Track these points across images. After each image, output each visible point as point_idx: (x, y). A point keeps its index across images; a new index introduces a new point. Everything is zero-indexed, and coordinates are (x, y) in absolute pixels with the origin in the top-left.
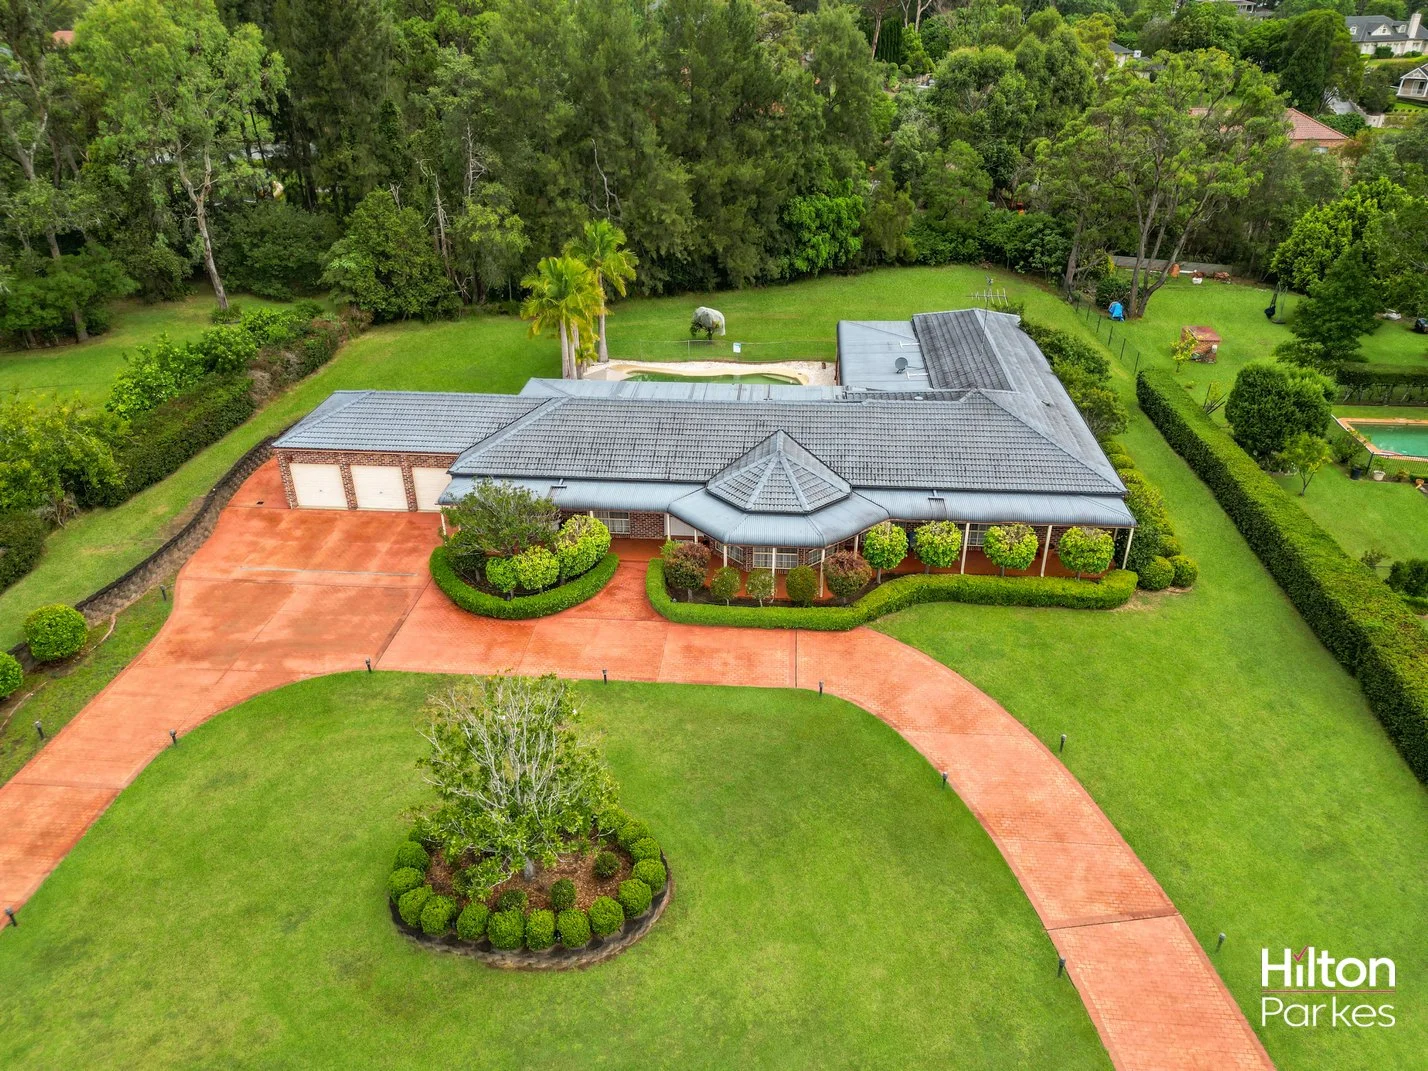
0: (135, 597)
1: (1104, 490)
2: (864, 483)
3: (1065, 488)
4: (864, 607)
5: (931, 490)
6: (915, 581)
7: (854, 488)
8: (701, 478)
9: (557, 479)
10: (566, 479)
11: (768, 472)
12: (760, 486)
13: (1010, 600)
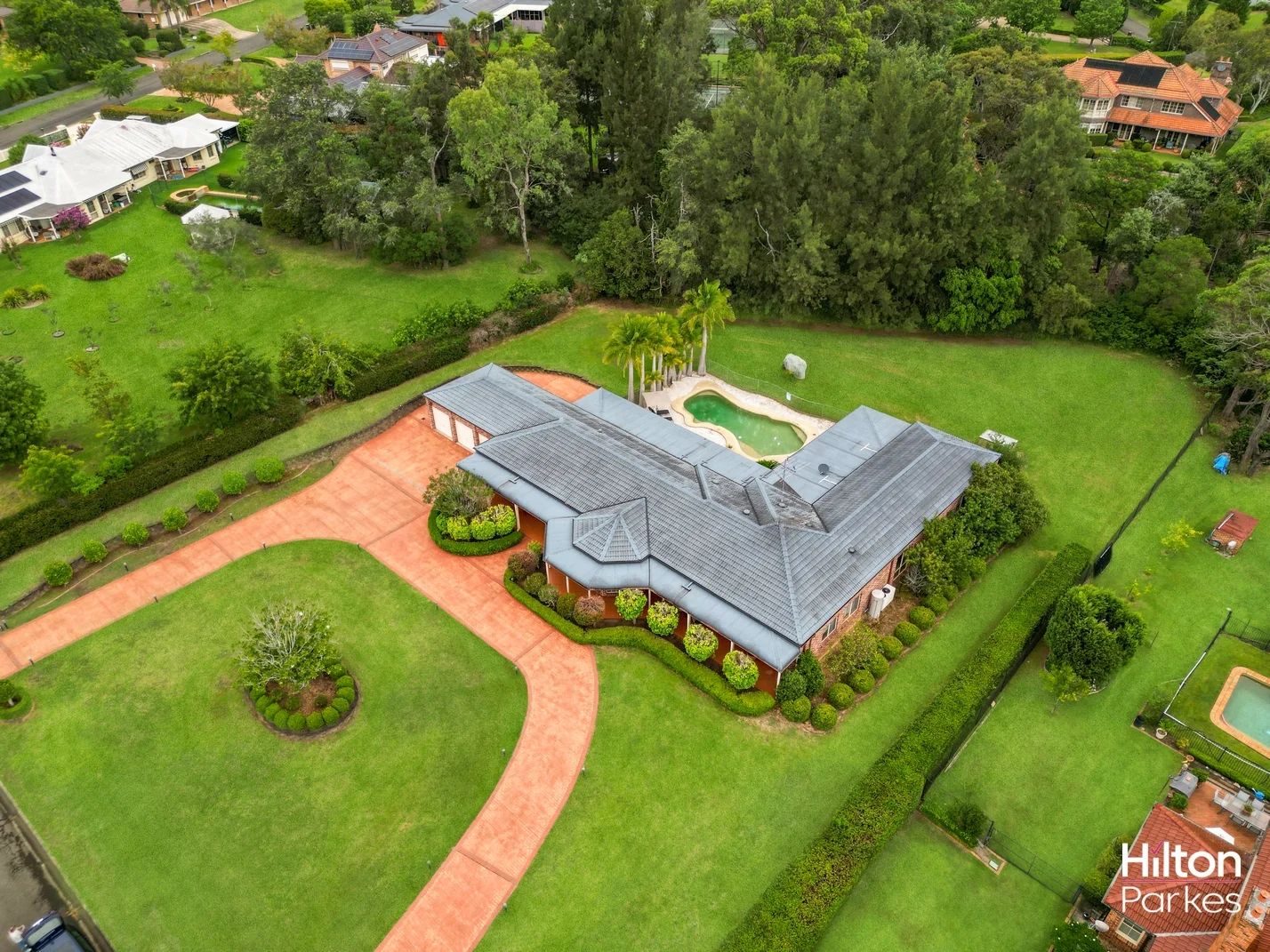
0: (323, 458)
1: (788, 635)
2: (658, 557)
3: (766, 622)
4: (590, 635)
5: (690, 580)
6: (640, 633)
7: (650, 556)
8: (581, 510)
9: (517, 475)
10: (521, 477)
11: (601, 526)
12: (591, 532)
13: (682, 675)
